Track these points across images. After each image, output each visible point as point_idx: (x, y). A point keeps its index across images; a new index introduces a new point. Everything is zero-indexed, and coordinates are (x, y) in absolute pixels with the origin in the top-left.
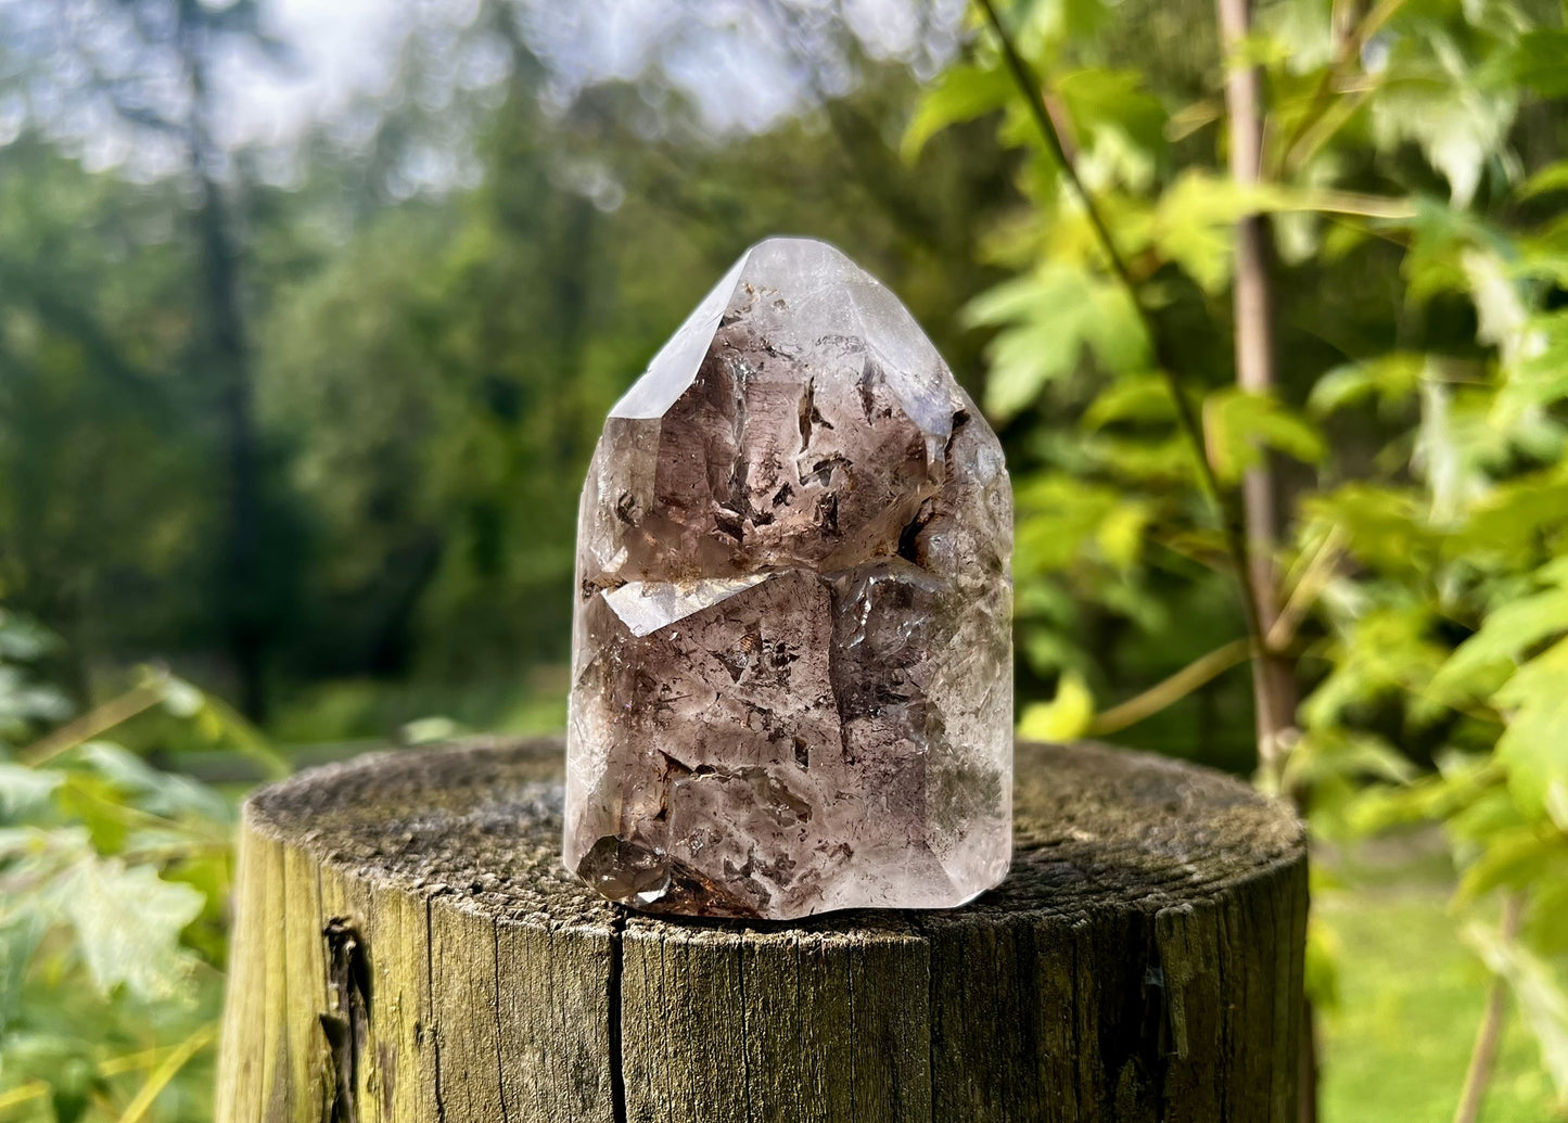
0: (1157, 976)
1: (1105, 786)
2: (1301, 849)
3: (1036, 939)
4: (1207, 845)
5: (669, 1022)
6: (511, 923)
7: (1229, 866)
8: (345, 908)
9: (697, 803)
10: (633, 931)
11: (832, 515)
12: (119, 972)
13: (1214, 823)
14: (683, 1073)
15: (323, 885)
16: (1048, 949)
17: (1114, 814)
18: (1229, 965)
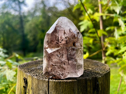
0: (98, 83)
2: (109, 70)
4: (101, 70)
6: (39, 79)
9: (55, 68)
10: (50, 80)
11: (67, 42)
12: (9, 79)
13: (102, 67)
15: (24, 74)
16: (88, 81)
17: (93, 67)
18: (104, 81)
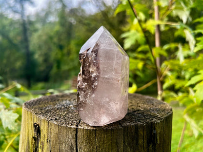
1: (143, 101)
2: (172, 111)
3: (138, 127)
4: (159, 111)
5: (85, 140)
7: (163, 114)
8: (37, 121)
10: (79, 127)
12: (7, 126)
14: (87, 148)
18: (164, 129)
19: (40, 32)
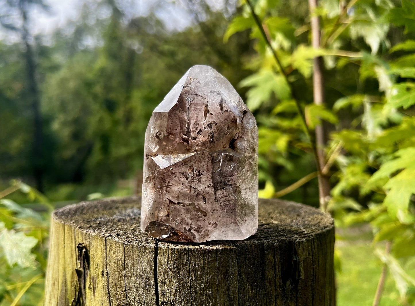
0: (296, 258)
1: (281, 210)
2: (333, 225)
3: (265, 248)
4: (308, 224)
5: (170, 269)
6: (128, 243)
7: (314, 230)
8: (82, 241)
9: (177, 212)
10: (160, 245)
11: (212, 137)
13: (310, 219)
14: (173, 282)
15: (76, 235)
16: (268, 250)
17: (283, 217)
18: (314, 255)
19: (63, 73)
